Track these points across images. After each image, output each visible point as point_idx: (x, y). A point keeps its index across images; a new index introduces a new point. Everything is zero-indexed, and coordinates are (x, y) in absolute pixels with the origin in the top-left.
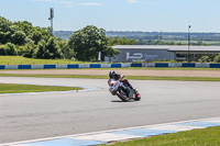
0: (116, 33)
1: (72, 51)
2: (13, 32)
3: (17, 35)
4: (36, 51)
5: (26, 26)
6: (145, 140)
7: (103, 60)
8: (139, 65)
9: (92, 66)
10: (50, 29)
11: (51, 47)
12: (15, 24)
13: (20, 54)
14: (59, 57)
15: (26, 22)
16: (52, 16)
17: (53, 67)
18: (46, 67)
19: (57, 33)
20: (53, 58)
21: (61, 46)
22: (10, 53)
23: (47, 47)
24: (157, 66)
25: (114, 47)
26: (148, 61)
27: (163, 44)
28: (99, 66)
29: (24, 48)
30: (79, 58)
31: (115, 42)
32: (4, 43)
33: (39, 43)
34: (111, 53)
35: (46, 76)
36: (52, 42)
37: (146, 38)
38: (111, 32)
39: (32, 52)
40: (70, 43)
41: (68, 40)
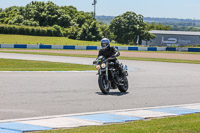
0: (153, 19)
1: (112, 34)
2: (59, 16)
3: (63, 18)
4: (80, 33)
5: (72, 11)
7: (140, 43)
8: (174, 49)
9: (130, 49)
10: (93, 14)
11: (94, 30)
12: (62, 8)
13: (65, 35)
15: (71, 7)
16: (95, 2)
17: (95, 48)
18: (88, 48)
19: (99, 17)
20: (95, 40)
21: (103, 30)
22: (57, 34)
23: (90, 30)
24: (190, 50)
25: (150, 32)
26: (182, 46)
27: (196, 31)
28: (136, 49)
29: (69, 30)
30: (119, 41)
31: (152, 28)
32: (51, 25)
33: (83, 26)
34: (148, 37)
36: (94, 25)
38: (149, 18)
39: (76, 34)
40: (111, 27)
41: (109, 25)
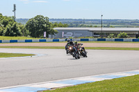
0: (56, 20)
1: (28, 31)
4: (5, 31)
6: (74, 87)
7: (47, 37)
9: (40, 41)
10: (14, 18)
11: (15, 29)
14: (19, 35)
16: (15, 9)
17: (16, 41)
18: (11, 41)
19: (18, 20)
20: (16, 36)
21: (21, 28)
23: (12, 29)
24: (82, 40)
25: (55, 29)
26: (76, 37)
27: (85, 27)
28: (45, 41)
30: (32, 35)
31: (55, 26)
33: (7, 26)
34: (53, 32)
35: (12, 47)
36: (15, 26)
37: (74, 23)
38: (53, 19)
39: (2, 32)
40: (27, 26)
41: (25, 25)
